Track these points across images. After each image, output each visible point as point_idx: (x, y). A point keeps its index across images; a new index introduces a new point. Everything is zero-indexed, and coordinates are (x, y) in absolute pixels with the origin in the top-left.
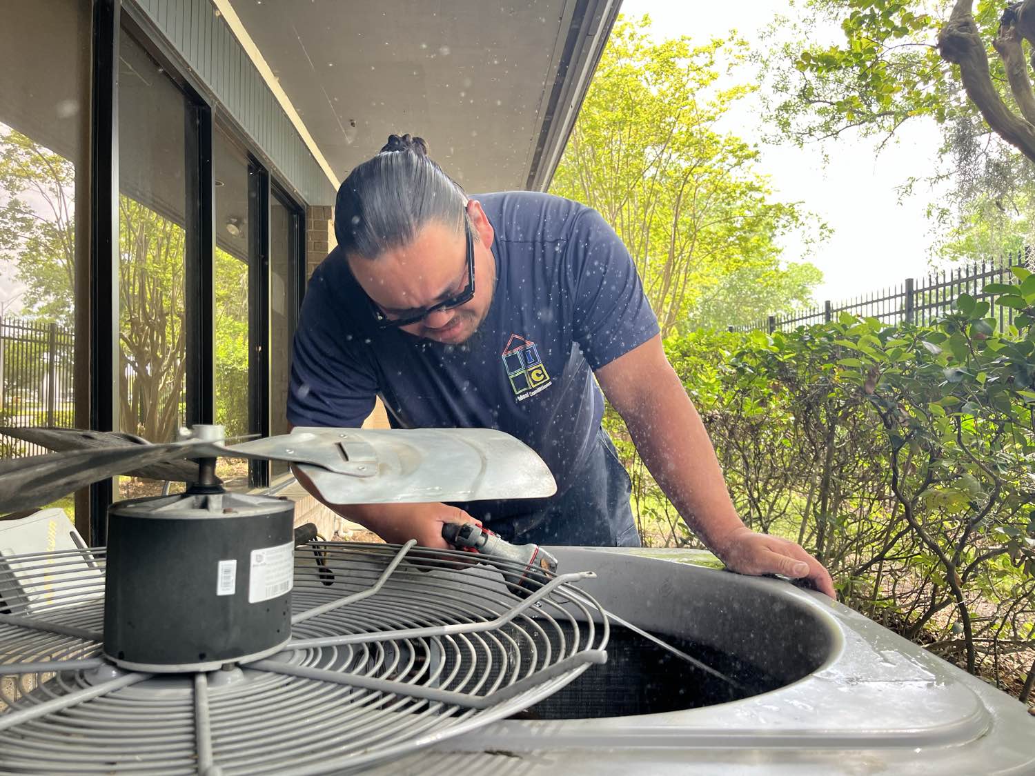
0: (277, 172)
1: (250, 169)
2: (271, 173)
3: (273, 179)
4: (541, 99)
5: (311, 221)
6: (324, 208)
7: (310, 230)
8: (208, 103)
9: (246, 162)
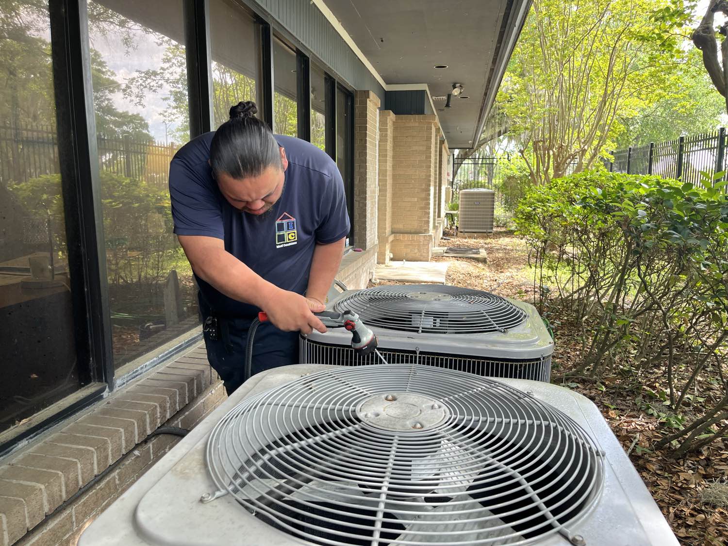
0: (340, 78)
1: (326, 79)
2: (337, 80)
3: (338, 83)
4: (497, 21)
5: (358, 100)
6: (365, 91)
7: (357, 105)
8: (308, 55)
9: (324, 76)
